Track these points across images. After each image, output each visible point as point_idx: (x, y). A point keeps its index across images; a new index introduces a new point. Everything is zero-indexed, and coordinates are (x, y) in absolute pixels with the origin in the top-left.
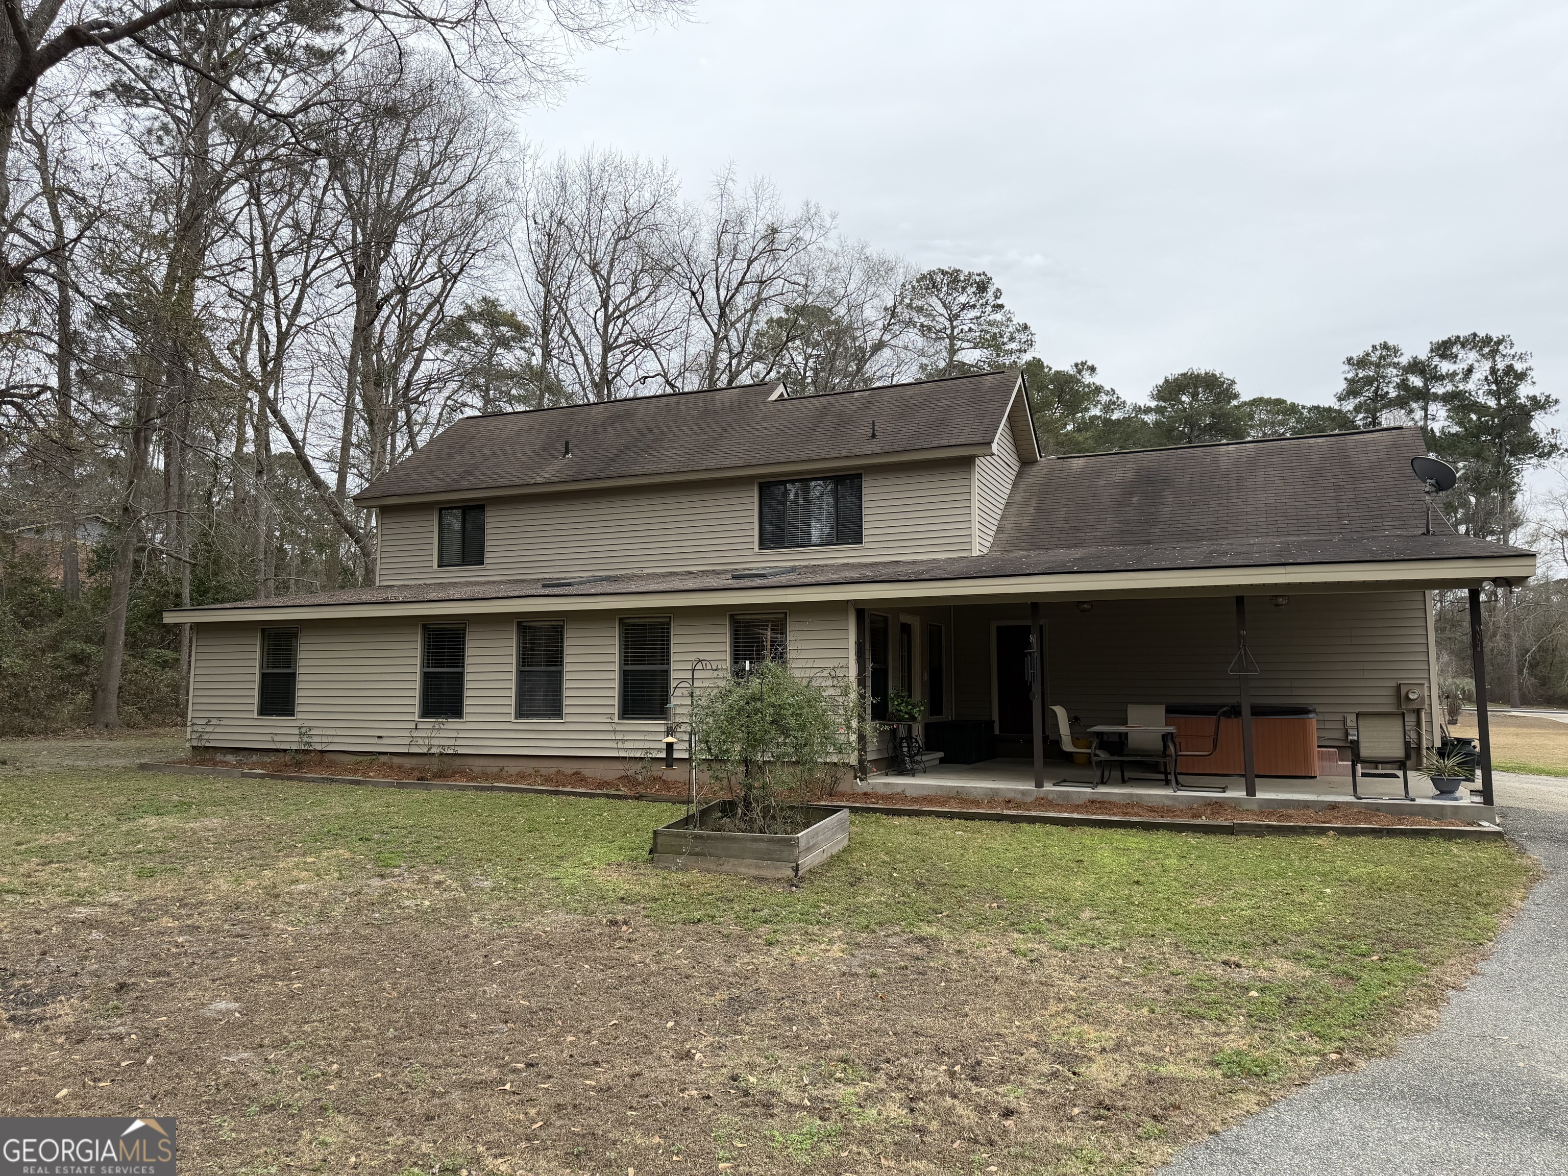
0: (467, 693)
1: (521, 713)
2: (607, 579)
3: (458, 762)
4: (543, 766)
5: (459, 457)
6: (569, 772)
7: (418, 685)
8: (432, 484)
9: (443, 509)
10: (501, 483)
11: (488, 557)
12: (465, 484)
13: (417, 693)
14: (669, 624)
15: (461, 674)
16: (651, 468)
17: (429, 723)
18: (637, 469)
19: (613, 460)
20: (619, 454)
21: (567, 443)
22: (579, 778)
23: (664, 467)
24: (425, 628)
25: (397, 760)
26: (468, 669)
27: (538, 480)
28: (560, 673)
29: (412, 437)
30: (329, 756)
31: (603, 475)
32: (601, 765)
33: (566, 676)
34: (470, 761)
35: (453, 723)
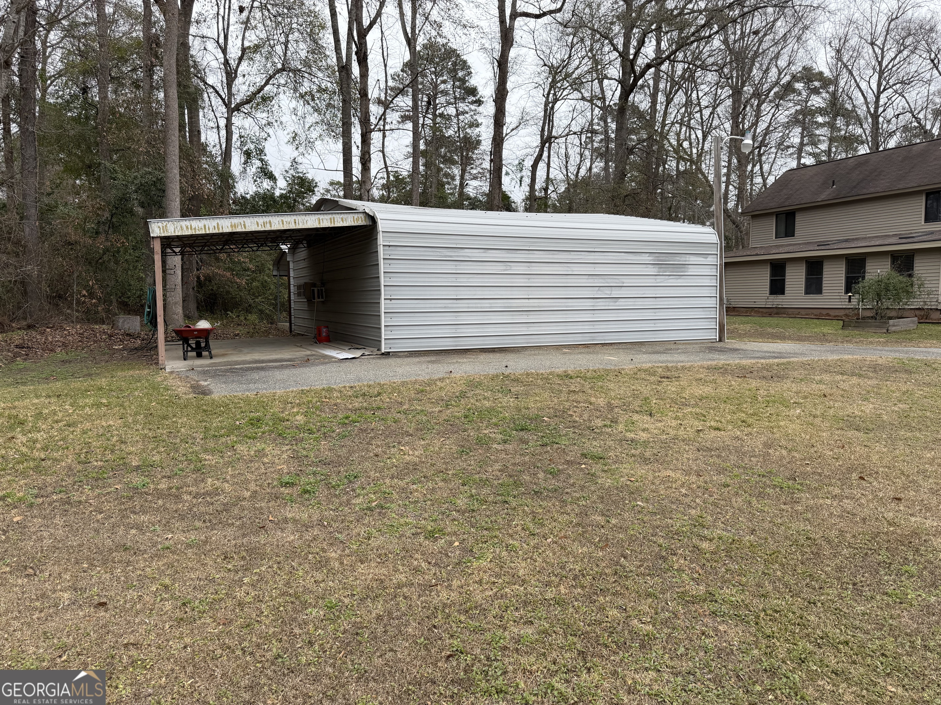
0: (786, 286)
1: (807, 293)
2: (846, 241)
3: (783, 310)
4: (814, 311)
5: (784, 191)
6: (825, 313)
7: (768, 284)
8: (772, 205)
9: (777, 215)
10: (802, 202)
11: (797, 233)
12: (787, 204)
13: (768, 287)
14: (865, 259)
15: (784, 280)
16: (872, 190)
17: (772, 297)
18: (865, 191)
19: (855, 187)
20: (858, 184)
21: (834, 181)
22: (828, 315)
23: (878, 189)
24: (771, 263)
25: (761, 310)
26: (787, 277)
27: (819, 200)
28: (822, 278)
29: (764, 180)
30: (736, 309)
31: (848, 195)
32: (837, 311)
33: (824, 279)
34: (788, 310)
35: (781, 297)
